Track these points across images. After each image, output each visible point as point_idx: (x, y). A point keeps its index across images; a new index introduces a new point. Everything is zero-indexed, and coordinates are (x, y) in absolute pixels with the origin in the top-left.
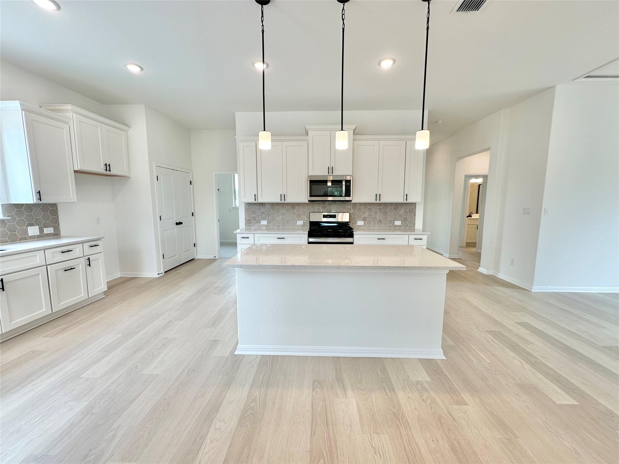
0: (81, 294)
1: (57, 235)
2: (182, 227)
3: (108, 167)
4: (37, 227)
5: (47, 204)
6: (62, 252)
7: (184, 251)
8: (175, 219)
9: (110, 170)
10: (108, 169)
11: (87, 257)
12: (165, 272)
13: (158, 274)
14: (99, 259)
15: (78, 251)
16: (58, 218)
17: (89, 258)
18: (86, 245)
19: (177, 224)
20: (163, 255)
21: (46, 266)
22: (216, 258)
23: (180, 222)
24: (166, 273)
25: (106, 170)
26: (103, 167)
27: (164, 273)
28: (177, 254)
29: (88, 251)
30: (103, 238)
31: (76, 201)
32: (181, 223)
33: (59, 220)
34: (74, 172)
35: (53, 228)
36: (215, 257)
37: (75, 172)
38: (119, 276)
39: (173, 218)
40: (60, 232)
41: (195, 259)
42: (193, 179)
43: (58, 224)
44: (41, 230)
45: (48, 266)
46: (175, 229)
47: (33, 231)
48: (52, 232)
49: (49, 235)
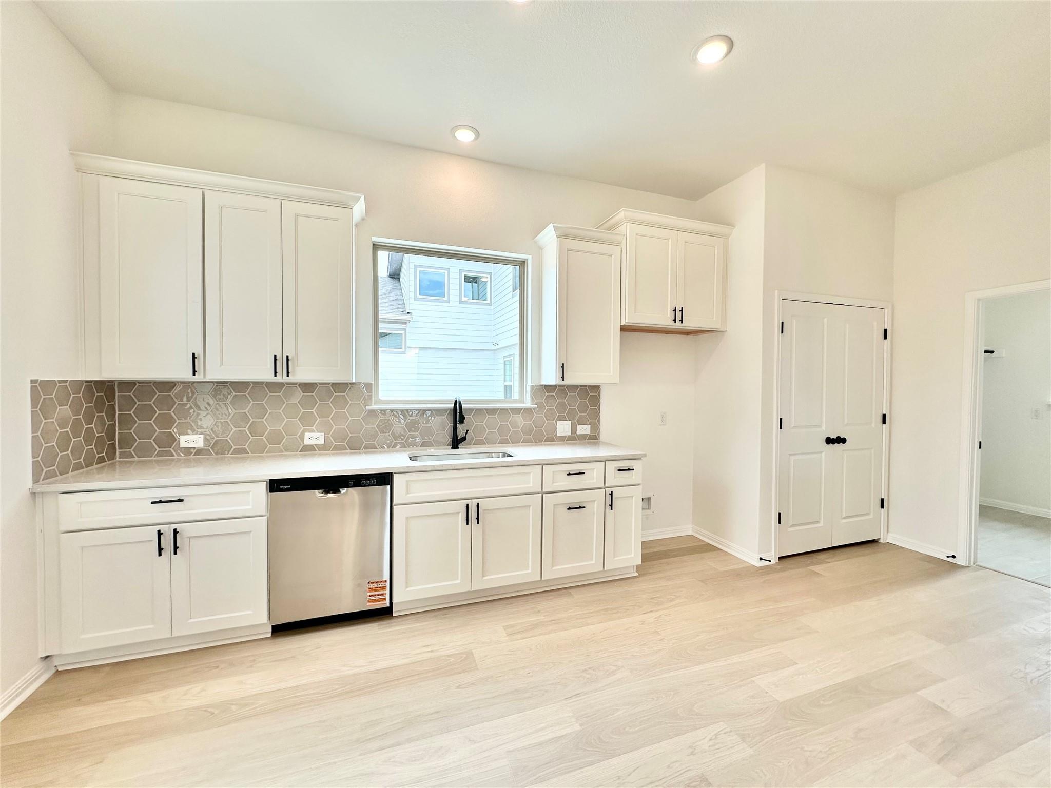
0: (592, 559)
1: (593, 439)
3: (678, 314)
4: (569, 422)
5: (586, 386)
6: (569, 474)
7: (844, 516)
8: (824, 428)
9: (681, 321)
10: (679, 318)
11: (609, 491)
12: (780, 558)
13: (761, 559)
14: (632, 497)
15: (594, 475)
16: (599, 410)
17: (612, 492)
18: (612, 467)
19: (829, 441)
20: (780, 514)
21: (541, 495)
22: (959, 561)
23: (839, 437)
24: (786, 562)
25: (675, 320)
26: (670, 315)
27: (774, 561)
28: (820, 518)
29: (614, 478)
30: (645, 455)
31: (618, 382)
32: (843, 441)
33: (600, 414)
34: (621, 329)
35: (590, 426)
36: (954, 557)
37: (624, 329)
38: (690, 533)
39: (820, 426)
40: (599, 434)
41: (881, 541)
42: (893, 325)
43: (599, 421)
44: (574, 430)
45: (544, 495)
47: (564, 428)
48: (588, 432)
49: (583, 437)
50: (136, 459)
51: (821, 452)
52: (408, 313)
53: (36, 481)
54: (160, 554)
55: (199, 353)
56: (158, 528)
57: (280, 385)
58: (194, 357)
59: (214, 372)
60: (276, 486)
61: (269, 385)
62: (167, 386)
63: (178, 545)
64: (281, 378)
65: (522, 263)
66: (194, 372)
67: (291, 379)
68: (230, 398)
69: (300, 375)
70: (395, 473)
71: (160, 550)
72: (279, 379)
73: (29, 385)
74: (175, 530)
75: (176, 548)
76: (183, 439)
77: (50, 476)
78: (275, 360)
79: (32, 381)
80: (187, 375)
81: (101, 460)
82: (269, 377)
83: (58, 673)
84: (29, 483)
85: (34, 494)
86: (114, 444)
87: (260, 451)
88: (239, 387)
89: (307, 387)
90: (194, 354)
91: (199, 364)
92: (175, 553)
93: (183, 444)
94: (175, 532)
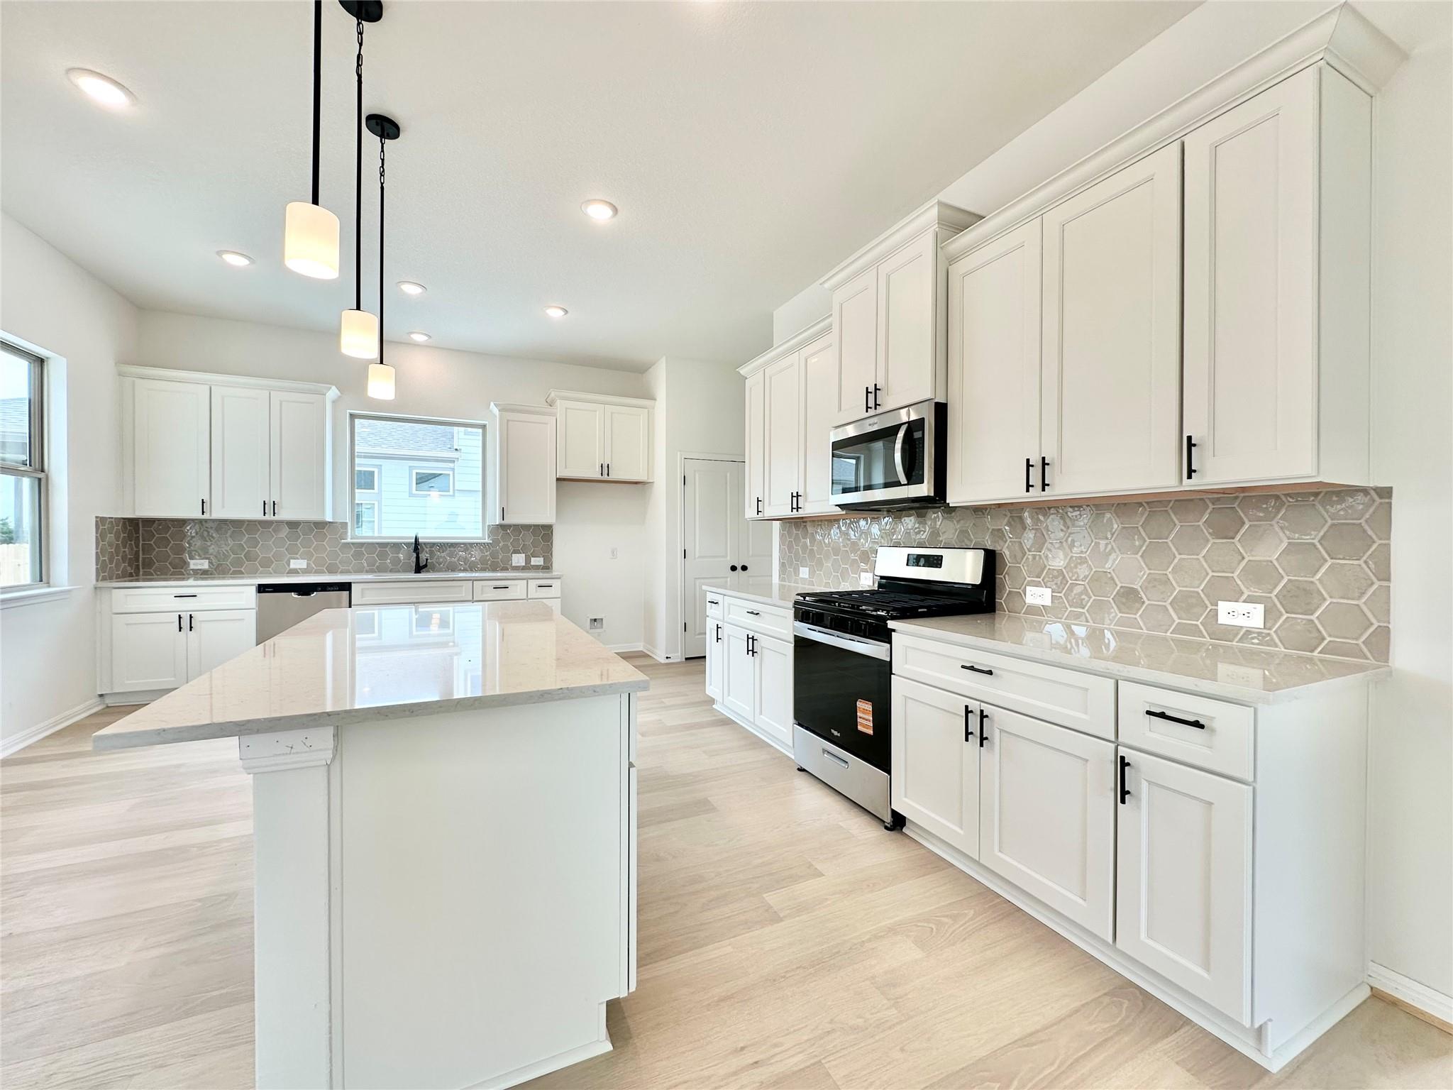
1: (547, 569)
2: (749, 576)
3: (605, 468)
4: (524, 555)
6: (495, 588)
8: (729, 558)
9: (609, 473)
10: (605, 471)
12: (686, 659)
13: (667, 658)
16: (552, 545)
19: (734, 568)
20: (686, 625)
24: (688, 661)
25: (602, 473)
26: (598, 469)
27: (683, 660)
32: (745, 568)
33: (553, 549)
34: (556, 480)
35: (543, 558)
39: (726, 557)
40: (552, 565)
43: (551, 555)
44: (528, 560)
46: (729, 579)
47: (519, 559)
48: (542, 563)
49: (537, 568)
50: (156, 577)
51: (727, 578)
52: (456, 450)
53: (97, 580)
54: (180, 631)
55: (206, 499)
56: (179, 613)
57: (269, 523)
58: (203, 502)
59: (218, 513)
60: (262, 589)
61: (260, 522)
62: (182, 523)
63: (192, 626)
64: (269, 517)
65: (484, 427)
66: (203, 513)
67: (277, 518)
68: (229, 532)
69: (285, 514)
70: (354, 583)
71: (180, 629)
72: (267, 517)
73: (94, 519)
74: (191, 615)
75: (191, 628)
76: (192, 562)
77: (104, 579)
78: (265, 504)
79: (97, 517)
80: (198, 515)
81: (131, 575)
82: (260, 516)
83: (108, 707)
84: (94, 582)
85: (96, 588)
86: (138, 565)
87: (253, 573)
88: (237, 524)
89: (293, 525)
90: (203, 500)
91: (206, 506)
92: (191, 630)
93: (192, 567)
94: (191, 617)
